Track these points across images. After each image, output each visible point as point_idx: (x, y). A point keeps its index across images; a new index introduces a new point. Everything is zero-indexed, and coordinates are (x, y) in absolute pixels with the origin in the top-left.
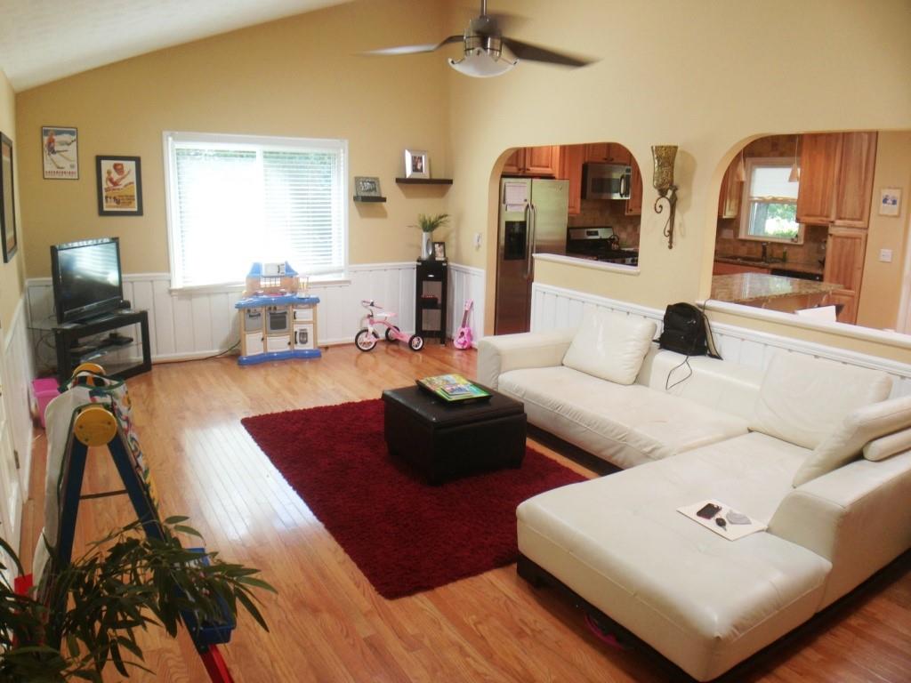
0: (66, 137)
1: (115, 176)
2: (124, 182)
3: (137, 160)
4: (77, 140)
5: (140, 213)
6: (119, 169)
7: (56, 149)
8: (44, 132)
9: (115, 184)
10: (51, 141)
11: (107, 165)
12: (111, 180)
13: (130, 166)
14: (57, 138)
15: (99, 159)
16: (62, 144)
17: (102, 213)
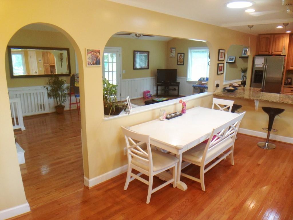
0: (174, 50)
1: (180, 57)
2: (181, 58)
3: (184, 54)
4: (175, 50)
5: (183, 65)
6: (181, 56)
7: (172, 52)
8: (171, 49)
9: (180, 59)
10: (171, 50)
11: (179, 55)
12: (179, 58)
13: (183, 55)
14: (172, 50)
15: (178, 53)
16: (173, 51)
17: (178, 64)
